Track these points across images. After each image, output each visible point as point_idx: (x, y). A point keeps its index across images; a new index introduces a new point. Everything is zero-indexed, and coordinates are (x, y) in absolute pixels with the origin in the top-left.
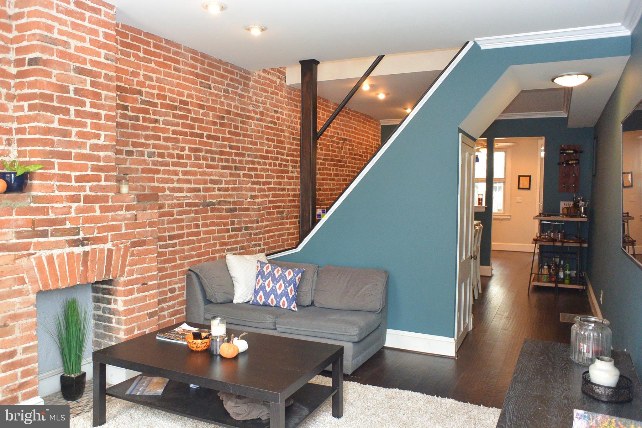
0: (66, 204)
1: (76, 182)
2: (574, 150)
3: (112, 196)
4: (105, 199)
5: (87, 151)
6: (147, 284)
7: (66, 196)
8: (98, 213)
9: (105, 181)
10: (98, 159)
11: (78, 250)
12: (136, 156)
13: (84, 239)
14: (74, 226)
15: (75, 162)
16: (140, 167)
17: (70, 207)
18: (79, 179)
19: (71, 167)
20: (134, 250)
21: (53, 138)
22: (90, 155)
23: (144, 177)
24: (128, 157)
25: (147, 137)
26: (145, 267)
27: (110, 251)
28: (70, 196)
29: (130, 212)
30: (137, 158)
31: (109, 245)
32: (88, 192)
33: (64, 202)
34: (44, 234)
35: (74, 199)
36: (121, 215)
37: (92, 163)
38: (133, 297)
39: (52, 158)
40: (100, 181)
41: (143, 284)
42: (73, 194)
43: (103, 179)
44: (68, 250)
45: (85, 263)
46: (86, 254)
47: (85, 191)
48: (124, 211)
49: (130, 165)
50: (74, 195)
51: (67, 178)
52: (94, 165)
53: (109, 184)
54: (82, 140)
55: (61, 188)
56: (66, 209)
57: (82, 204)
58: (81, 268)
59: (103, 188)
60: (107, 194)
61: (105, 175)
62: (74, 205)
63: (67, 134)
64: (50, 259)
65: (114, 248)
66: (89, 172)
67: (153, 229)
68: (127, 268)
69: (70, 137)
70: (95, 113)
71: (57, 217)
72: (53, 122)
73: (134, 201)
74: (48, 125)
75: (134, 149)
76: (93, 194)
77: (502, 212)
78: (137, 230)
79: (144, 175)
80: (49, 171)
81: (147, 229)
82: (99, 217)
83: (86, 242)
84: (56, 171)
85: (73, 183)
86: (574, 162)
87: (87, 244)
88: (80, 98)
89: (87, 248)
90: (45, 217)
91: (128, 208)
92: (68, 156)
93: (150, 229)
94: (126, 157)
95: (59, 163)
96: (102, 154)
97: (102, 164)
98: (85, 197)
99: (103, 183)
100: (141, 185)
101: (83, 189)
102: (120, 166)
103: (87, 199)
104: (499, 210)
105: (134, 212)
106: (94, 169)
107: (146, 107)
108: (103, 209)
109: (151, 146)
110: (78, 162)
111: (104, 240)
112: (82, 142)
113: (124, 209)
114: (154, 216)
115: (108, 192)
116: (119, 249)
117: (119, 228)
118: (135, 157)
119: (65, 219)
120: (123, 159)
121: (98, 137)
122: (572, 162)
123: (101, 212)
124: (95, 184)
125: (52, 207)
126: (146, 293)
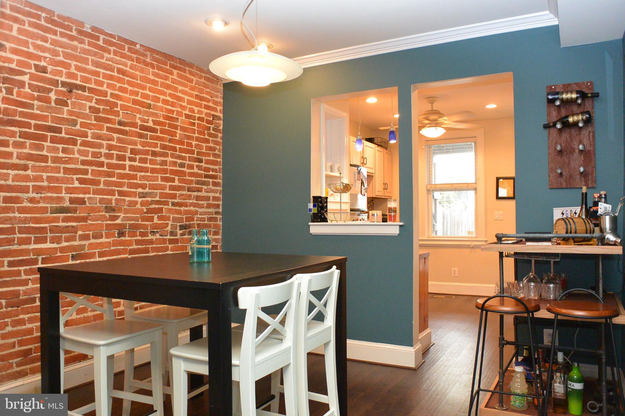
2: (577, 92)
77: (474, 235)
86: (580, 117)
104: (469, 233)
122: (576, 118)
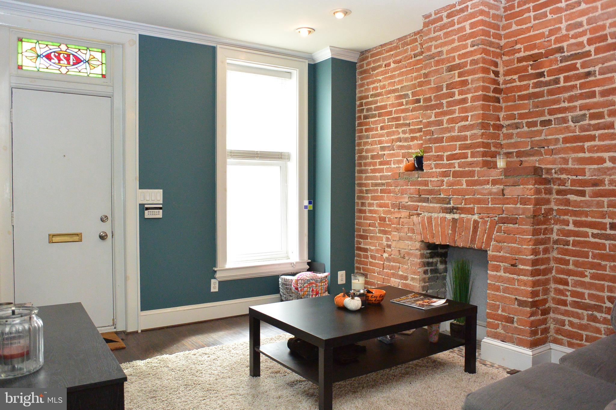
0: (439, 179)
1: (447, 160)
3: (478, 171)
4: (471, 174)
5: (456, 134)
6: (516, 266)
7: (439, 172)
8: (464, 186)
9: (472, 157)
10: (465, 138)
11: (449, 216)
12: (555, 125)
13: (453, 208)
14: (446, 196)
15: (446, 144)
16: (561, 137)
17: (443, 181)
18: (449, 158)
19: (444, 149)
20: (501, 227)
21: (431, 129)
22: (458, 136)
23: (567, 147)
24: (544, 128)
25: (571, 99)
26: (515, 247)
27: (476, 222)
28: (443, 172)
29: (497, 186)
30: (557, 126)
31: (476, 217)
32: (457, 169)
33: (438, 177)
34: (427, 200)
35: (445, 174)
36: (486, 189)
37: (460, 143)
38: (498, 274)
39: (430, 144)
40: (467, 158)
41: (512, 265)
42: (444, 170)
43: (469, 156)
44: (442, 215)
45: (454, 229)
46: (454, 220)
47: (455, 167)
48: (490, 185)
49: (546, 136)
50: (446, 171)
51: (440, 158)
52: (461, 144)
53: (475, 159)
54: (451, 125)
55: (437, 166)
56: (439, 182)
57: (451, 178)
58: (450, 232)
59: (471, 164)
60: (474, 169)
61: (471, 152)
62: (446, 179)
63: (440, 123)
64: (430, 219)
65: (479, 220)
66: (457, 151)
67: (525, 206)
68: (493, 243)
69: (443, 125)
70: (463, 99)
71: (433, 188)
72: (431, 117)
73: (501, 175)
74: (428, 120)
75: (552, 118)
76: (461, 169)
78: (505, 206)
79: (568, 145)
80: (429, 154)
81: (518, 205)
82: (466, 190)
83: (455, 211)
84: (433, 153)
85: (445, 162)
87: (456, 213)
88: (450, 91)
89: (456, 216)
90: (426, 188)
91: (495, 182)
92: (441, 140)
93: (521, 206)
94: (541, 128)
95: (435, 147)
96: (468, 133)
97: (469, 142)
98: (454, 172)
99: (469, 159)
100: (560, 158)
101: (452, 165)
102: (533, 139)
103: (456, 174)
105: (502, 187)
106: (462, 147)
107: (569, 63)
108: (468, 183)
109: (578, 108)
110: (449, 144)
111: (470, 211)
112: (451, 127)
113: (490, 183)
114: (528, 192)
115: (474, 167)
116: (485, 223)
117: (486, 202)
118: (553, 126)
119: (440, 190)
120: (537, 131)
121: (466, 119)
123: (467, 185)
124: (463, 160)
125: (431, 181)
126: (515, 277)
